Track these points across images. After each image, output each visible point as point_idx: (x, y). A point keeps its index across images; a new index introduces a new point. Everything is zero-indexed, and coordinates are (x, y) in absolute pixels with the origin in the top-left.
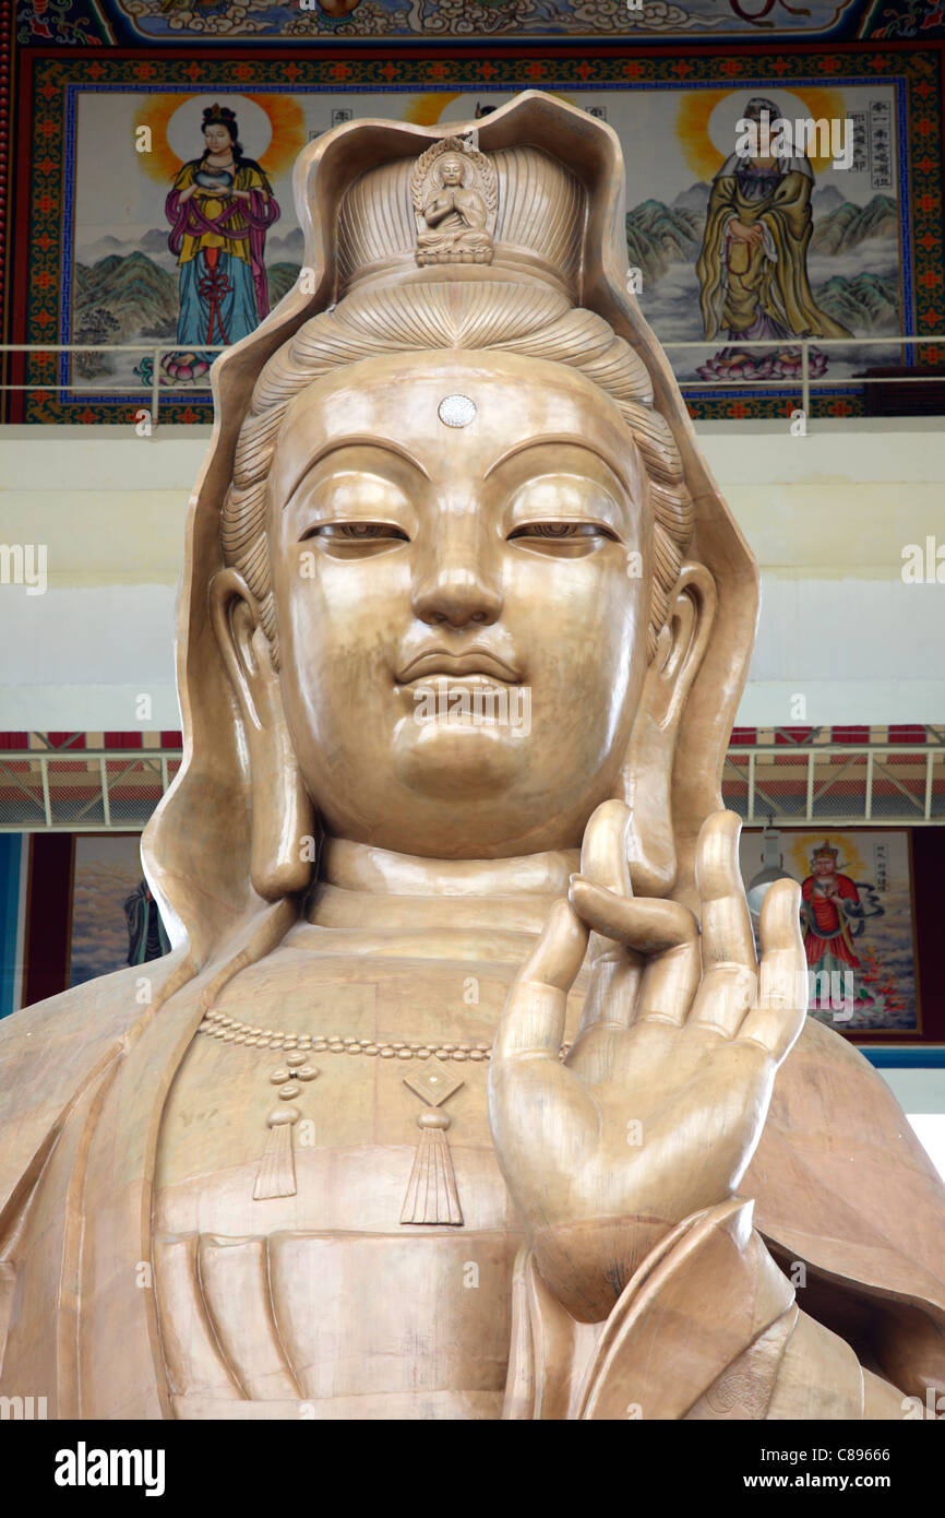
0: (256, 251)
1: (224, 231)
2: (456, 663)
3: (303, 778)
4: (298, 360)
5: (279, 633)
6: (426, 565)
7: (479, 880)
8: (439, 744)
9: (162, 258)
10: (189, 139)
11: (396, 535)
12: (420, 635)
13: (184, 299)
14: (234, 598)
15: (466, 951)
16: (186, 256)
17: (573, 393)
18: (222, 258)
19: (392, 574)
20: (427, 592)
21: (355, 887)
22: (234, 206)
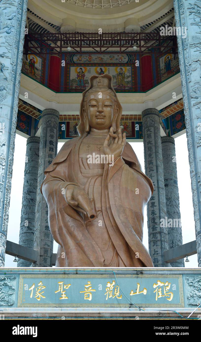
0: (83, 79)
1: (81, 77)
2: (100, 115)
3: (89, 123)
4: (89, 93)
5: (87, 113)
6: (98, 108)
7: (102, 131)
8: (99, 121)
9: (77, 79)
10: (78, 70)
11: (96, 106)
12: (98, 113)
13: (78, 82)
14: (84, 110)
15: (101, 137)
16: (78, 79)
17: (109, 95)
18: (81, 79)
19: (96, 109)
20: (98, 110)
21: (93, 132)
22: (82, 75)
